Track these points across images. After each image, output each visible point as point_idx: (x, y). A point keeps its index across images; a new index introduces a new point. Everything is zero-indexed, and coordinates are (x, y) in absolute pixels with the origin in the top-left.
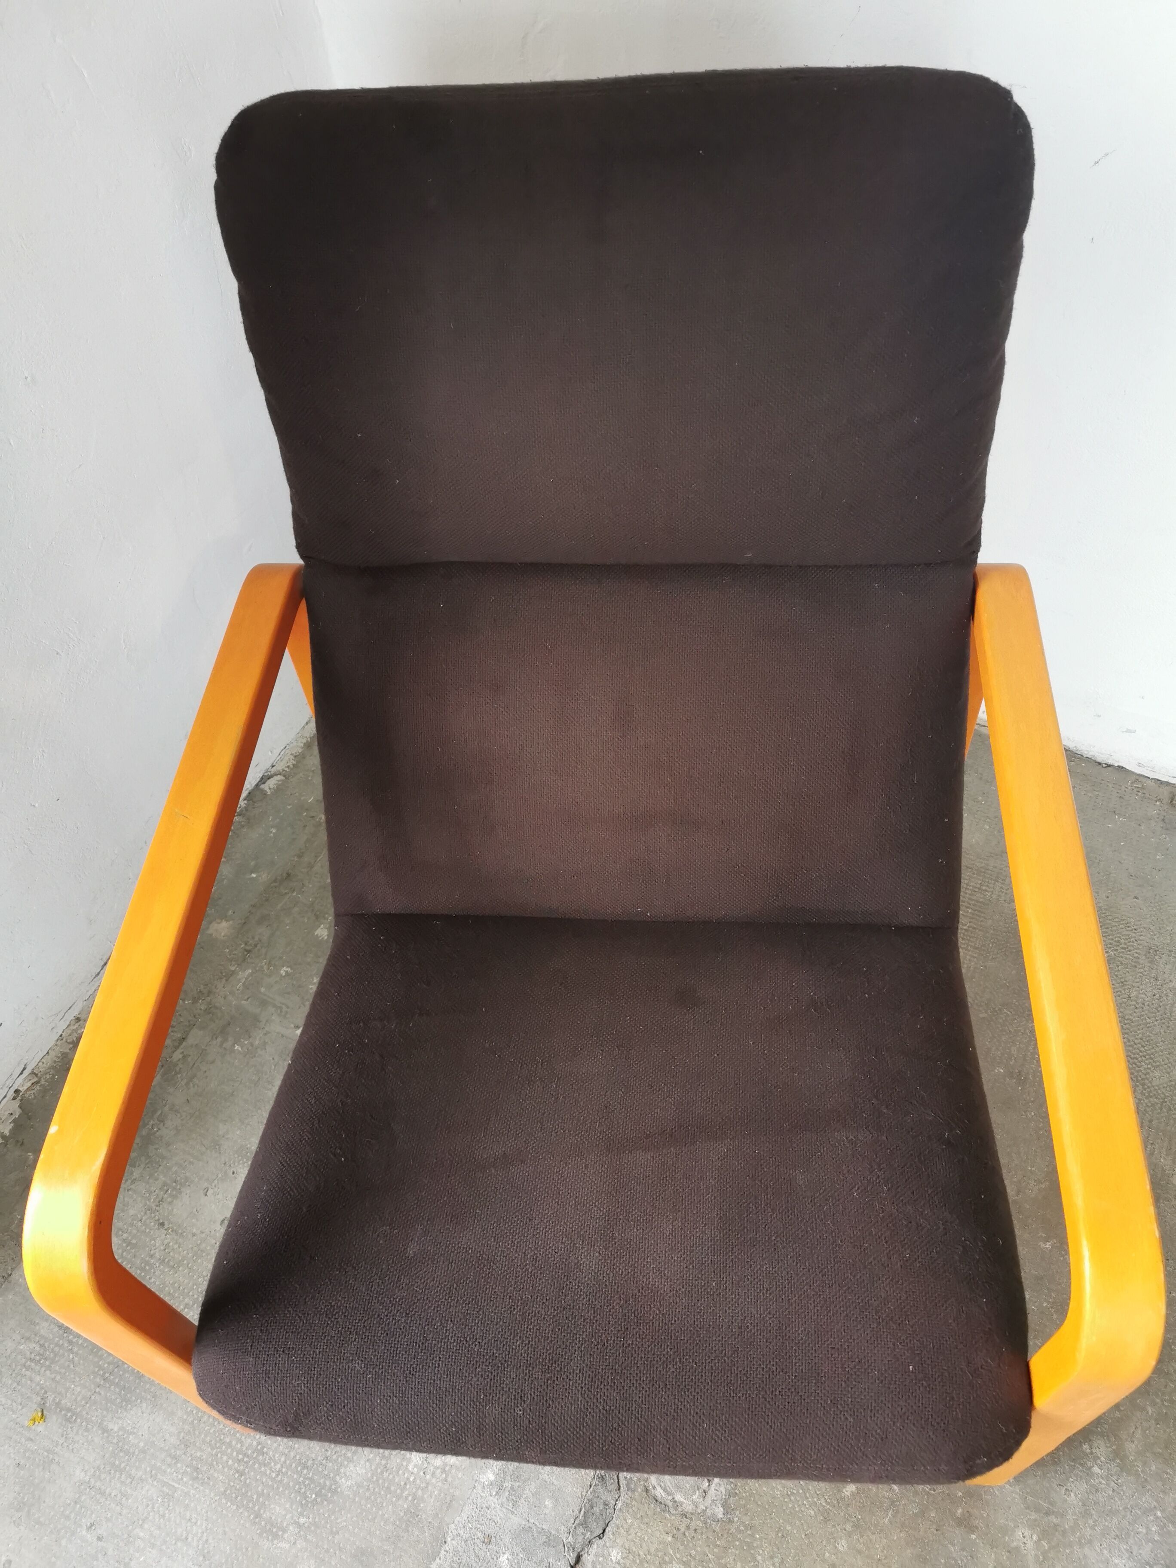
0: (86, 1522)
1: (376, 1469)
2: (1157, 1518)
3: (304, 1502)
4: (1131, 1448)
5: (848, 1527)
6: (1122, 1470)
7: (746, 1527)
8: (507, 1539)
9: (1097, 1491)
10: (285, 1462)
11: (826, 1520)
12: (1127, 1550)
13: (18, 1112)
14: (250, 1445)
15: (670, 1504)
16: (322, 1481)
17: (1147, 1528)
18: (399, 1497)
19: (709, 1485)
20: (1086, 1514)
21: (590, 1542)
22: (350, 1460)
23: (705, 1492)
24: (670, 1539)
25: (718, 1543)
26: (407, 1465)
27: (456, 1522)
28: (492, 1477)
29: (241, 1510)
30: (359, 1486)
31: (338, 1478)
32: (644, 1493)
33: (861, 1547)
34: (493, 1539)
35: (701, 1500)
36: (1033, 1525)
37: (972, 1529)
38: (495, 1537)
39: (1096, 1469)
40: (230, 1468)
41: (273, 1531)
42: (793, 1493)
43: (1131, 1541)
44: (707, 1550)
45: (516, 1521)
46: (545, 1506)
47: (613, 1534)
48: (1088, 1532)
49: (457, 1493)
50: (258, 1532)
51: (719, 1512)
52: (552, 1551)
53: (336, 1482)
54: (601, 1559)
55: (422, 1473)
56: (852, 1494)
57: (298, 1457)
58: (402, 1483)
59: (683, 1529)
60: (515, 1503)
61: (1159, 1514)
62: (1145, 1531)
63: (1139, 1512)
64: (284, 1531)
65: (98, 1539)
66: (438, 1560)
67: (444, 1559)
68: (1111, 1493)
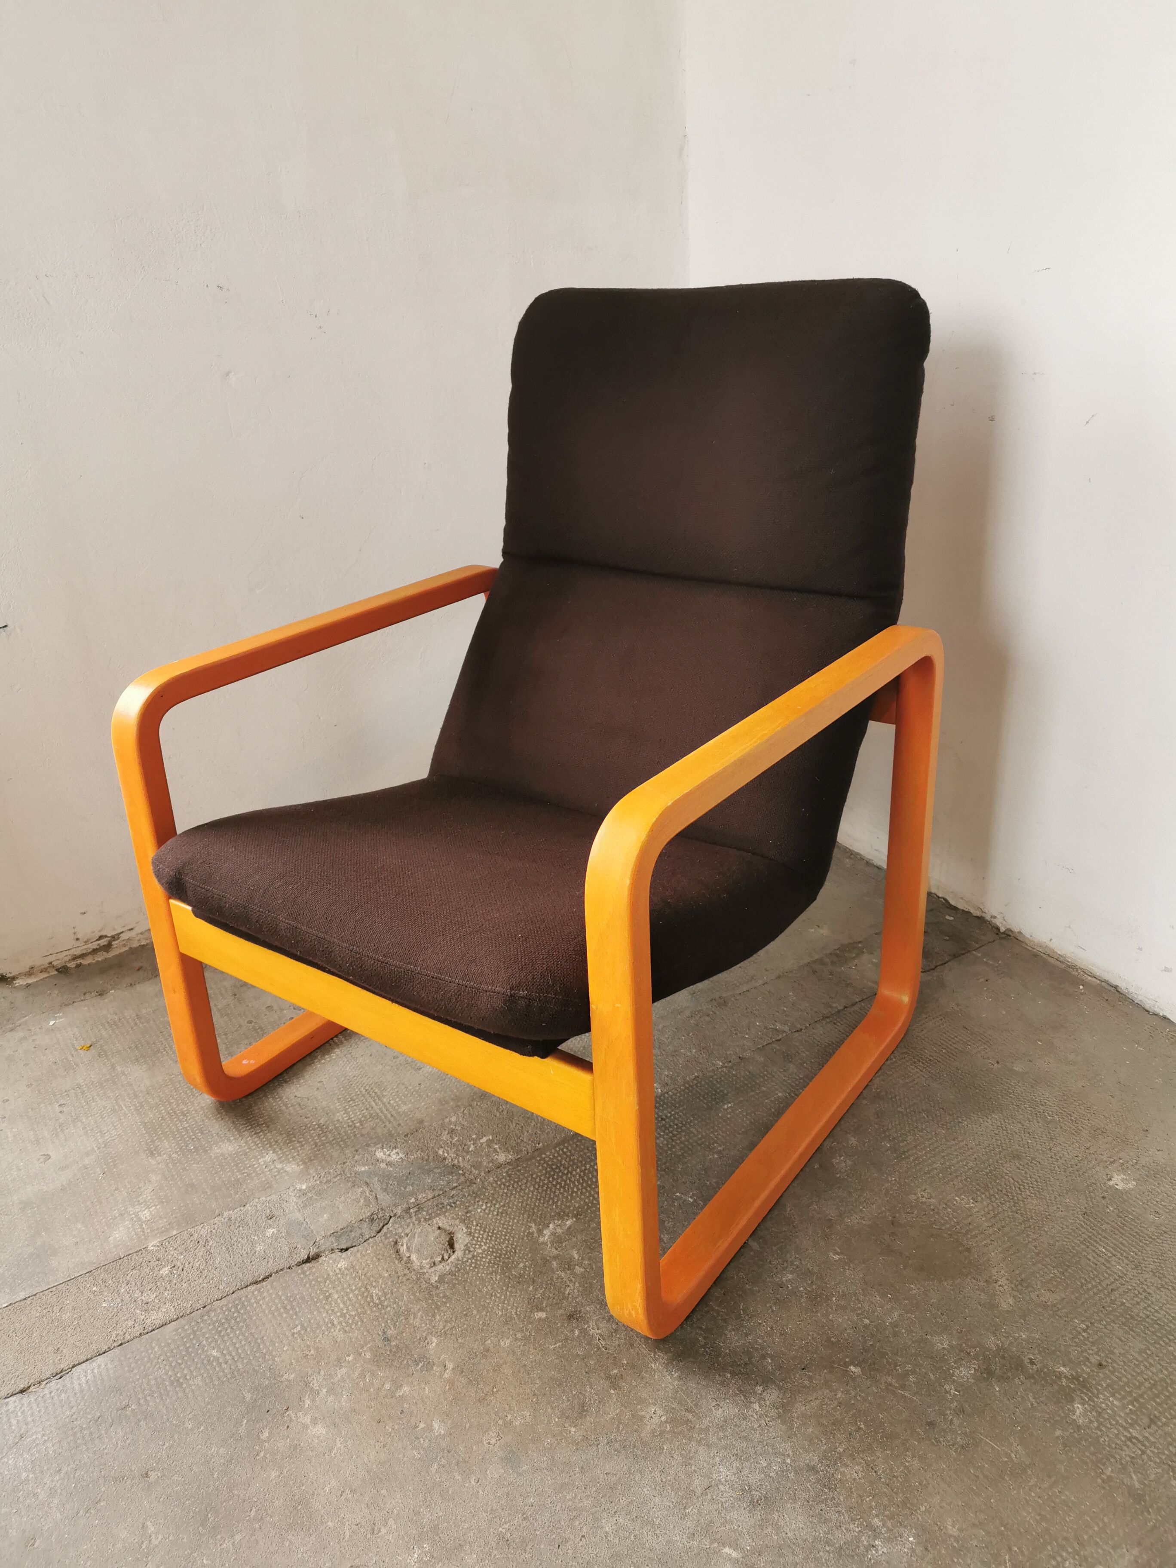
0: (62, 1102)
1: (240, 1153)
2: (784, 1462)
3: (184, 1148)
4: (800, 1408)
5: (519, 1335)
6: (779, 1417)
7: (445, 1296)
8: (282, 1222)
9: (745, 1419)
10: (192, 1126)
11: (506, 1323)
12: (738, 1468)
14: (182, 1109)
15: (405, 1259)
16: (204, 1143)
17: (769, 1464)
18: (239, 1171)
19: (440, 1262)
20: (722, 1428)
21: (332, 1250)
22: (229, 1140)
23: (434, 1264)
24: (386, 1275)
25: (417, 1294)
26: (260, 1159)
27: (261, 1199)
28: (304, 1187)
29: (146, 1135)
30: (222, 1155)
31: (214, 1146)
32: (393, 1243)
33: (518, 1351)
34: (274, 1218)
35: (428, 1266)
36: (669, 1410)
37: (614, 1386)
38: (277, 1218)
39: (756, 1406)
40: (160, 1114)
41: (154, 1152)
42: (496, 1295)
43: (747, 1464)
44: (406, 1293)
45: (298, 1216)
46: (322, 1217)
47: (351, 1253)
48: (713, 1439)
49: (275, 1186)
50: (145, 1149)
51: (434, 1279)
52: (304, 1243)
53: (211, 1147)
54: (331, 1262)
55: (264, 1166)
56: (540, 1319)
57: (202, 1127)
58: (248, 1166)
59: (399, 1274)
60: (305, 1207)
61: (788, 1461)
62: (765, 1465)
63: (771, 1451)
64: (159, 1155)
65: (61, 1112)
66: (231, 1212)
67: (234, 1214)
68: (756, 1426)
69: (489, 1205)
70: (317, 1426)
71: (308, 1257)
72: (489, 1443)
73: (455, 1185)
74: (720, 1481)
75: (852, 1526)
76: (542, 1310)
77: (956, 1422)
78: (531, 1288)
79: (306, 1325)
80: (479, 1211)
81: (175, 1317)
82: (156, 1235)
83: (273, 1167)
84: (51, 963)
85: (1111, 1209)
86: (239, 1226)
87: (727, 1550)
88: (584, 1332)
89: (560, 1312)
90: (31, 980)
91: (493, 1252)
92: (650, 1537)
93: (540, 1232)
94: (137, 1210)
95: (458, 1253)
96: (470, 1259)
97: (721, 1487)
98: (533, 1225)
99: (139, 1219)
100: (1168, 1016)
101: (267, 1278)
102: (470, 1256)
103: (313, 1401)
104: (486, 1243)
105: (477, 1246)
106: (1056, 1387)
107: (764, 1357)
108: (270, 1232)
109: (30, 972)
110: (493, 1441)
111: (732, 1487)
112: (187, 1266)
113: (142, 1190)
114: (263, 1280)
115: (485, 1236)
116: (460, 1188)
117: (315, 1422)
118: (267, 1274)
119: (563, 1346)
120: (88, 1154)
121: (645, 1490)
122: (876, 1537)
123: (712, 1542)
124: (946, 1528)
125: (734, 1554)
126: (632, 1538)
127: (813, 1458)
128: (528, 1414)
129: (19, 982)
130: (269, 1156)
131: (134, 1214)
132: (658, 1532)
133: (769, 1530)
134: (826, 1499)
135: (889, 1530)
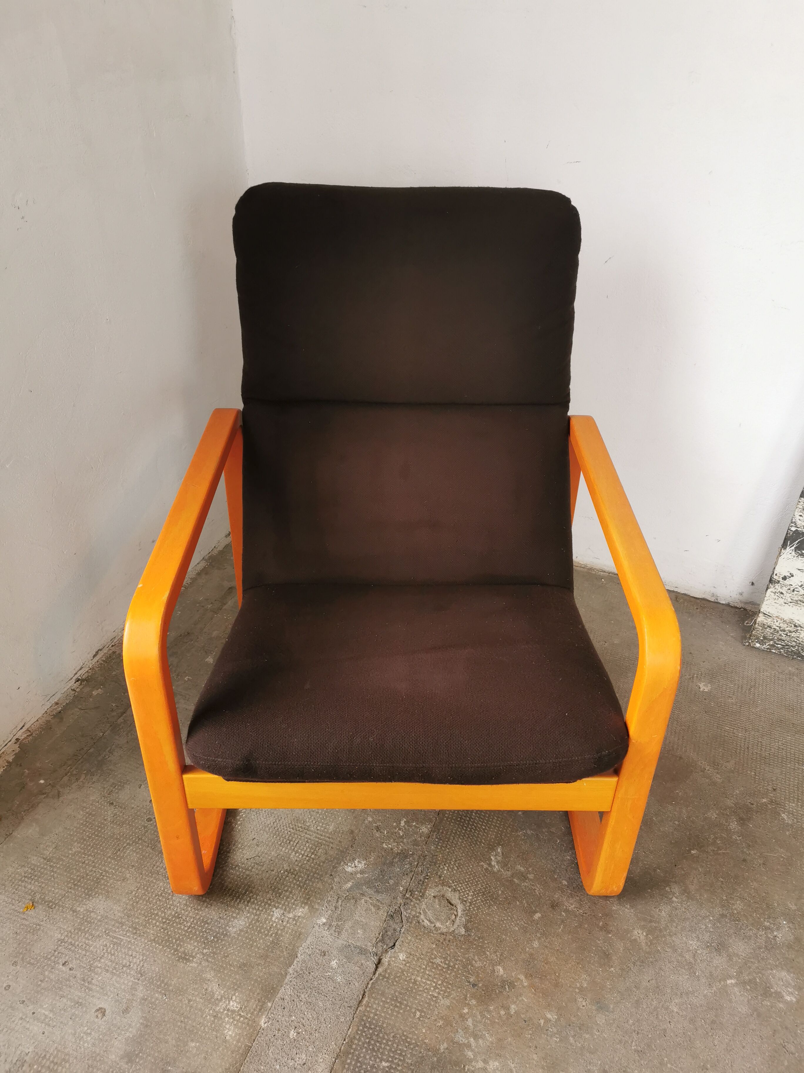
0: (62, 961)
1: (252, 921)
2: (710, 920)
3: (206, 942)
4: (692, 888)
5: (538, 935)
6: (688, 899)
7: (479, 938)
8: (335, 953)
9: (676, 909)
10: (193, 921)
11: (526, 932)
12: (695, 937)
13: (18, 750)
14: (171, 914)
15: (433, 929)
16: (217, 930)
17: (706, 925)
18: (266, 935)
19: (455, 918)
20: (672, 921)
21: (386, 951)
22: (233, 917)
23: (453, 921)
24: (434, 946)
25: (463, 947)
26: (272, 918)
27: (303, 946)
28: (324, 921)
29: (165, 949)
30: (241, 931)
31: (227, 928)
32: (417, 924)
33: (546, 944)
34: (327, 953)
35: (452, 925)
36: (643, 928)
37: (609, 932)
38: (328, 952)
39: (674, 899)
40: (158, 926)
41: (186, 958)
42: (505, 919)
43: (698, 932)
44: (457, 951)
45: (340, 942)
46: (358, 933)
47: (400, 946)
48: (674, 929)
49: (303, 931)
50: (177, 959)
51: (463, 931)
52: (364, 957)
53: (226, 930)
54: (393, 959)
55: (281, 922)
56: (539, 918)
57: (202, 918)
58: (268, 928)
59: (441, 941)
60: (339, 933)
62: (704, 927)
63: (700, 918)
64: (194, 957)
65: (70, 969)
66: (292, 966)
67: (296, 965)
68: (684, 910)
69: (447, 865)
70: (490, 1063)
71: (376, 965)
72: (583, 1006)
73: (416, 863)
74: (695, 949)
75: (760, 933)
76: (535, 912)
77: (752, 853)
78: (518, 903)
79: (420, 1008)
80: (445, 872)
81: (334, 1059)
82: (258, 1014)
83: (287, 919)
85: (713, 704)
86: (309, 973)
87: (729, 982)
88: (567, 911)
89: (545, 907)
91: (478, 894)
92: (696, 1000)
93: (490, 865)
94: (224, 1005)
95: (460, 908)
96: (470, 906)
97: (698, 952)
98: (482, 863)
99: (233, 1011)
101: (364, 994)
102: (468, 904)
103: (472, 1051)
104: (469, 891)
105: (466, 896)
106: (769, 811)
107: (655, 870)
108: (334, 963)
110: (584, 1004)
111: (703, 949)
112: (303, 1021)
113: (210, 989)
114: (362, 998)
115: (465, 887)
116: (420, 864)
117: (485, 1061)
118: (362, 993)
119: (565, 926)
120: (134, 988)
121: (671, 977)
122: (773, 932)
123: (720, 983)
124: (790, 908)
125: (733, 981)
126: (689, 1006)
127: (718, 911)
128: (585, 976)
130: (277, 913)
131: (224, 1010)
132: (696, 995)
133: (734, 958)
134: (741, 927)
135: (774, 924)
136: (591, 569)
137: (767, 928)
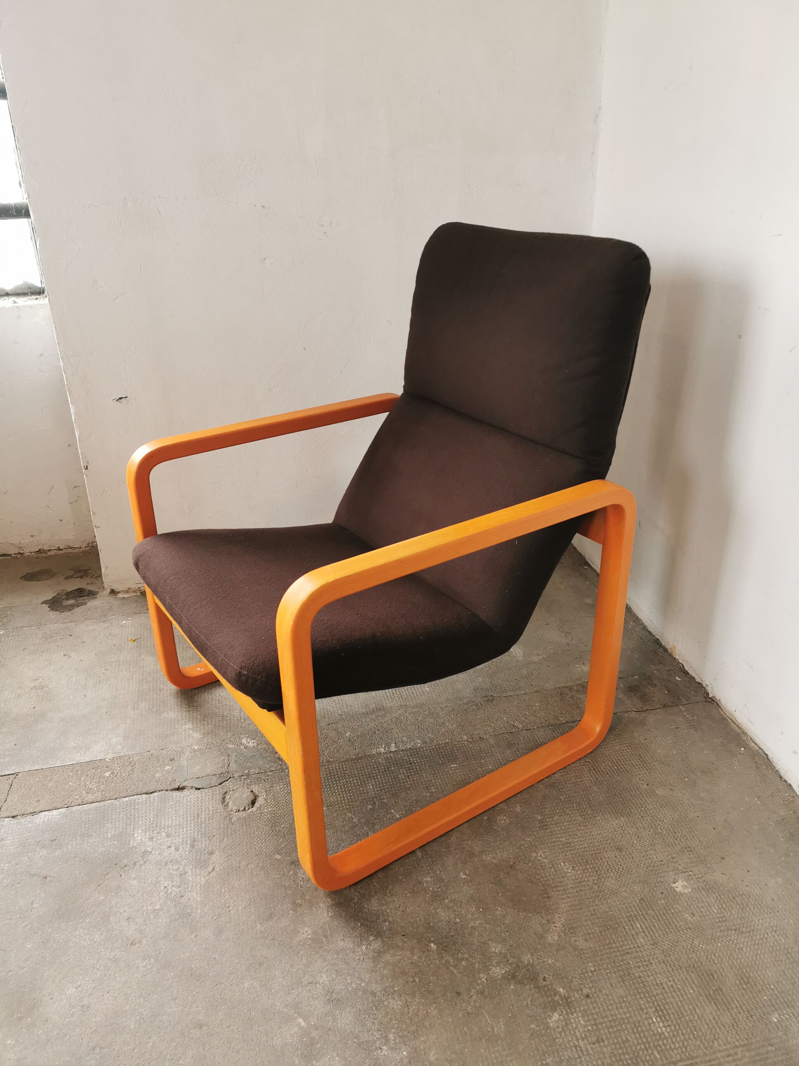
0: (107, 668)
1: (176, 720)
2: (360, 984)
3: (151, 709)
4: (388, 957)
5: (261, 864)
6: (372, 958)
7: (234, 830)
8: (176, 764)
9: (353, 952)
10: (161, 698)
11: (257, 855)
12: (333, 978)
15: (226, 803)
16: (161, 709)
17: (351, 983)
18: (170, 730)
19: (243, 810)
20: (338, 953)
21: (192, 787)
22: (174, 711)
23: (239, 810)
24: (211, 809)
25: (221, 825)
26: (183, 726)
27: (172, 749)
28: (196, 748)
29: (136, 697)
30: (167, 718)
32: (224, 793)
33: (254, 872)
35: (234, 811)
36: (315, 933)
37: (294, 910)
38: (174, 761)
39: (364, 947)
41: (135, 708)
42: (260, 838)
43: (339, 978)
44: (215, 823)
45: (185, 763)
46: (196, 767)
47: (200, 792)
48: (329, 957)
49: (183, 743)
50: (132, 704)
51: (234, 819)
52: (181, 779)
53: (163, 713)
54: (188, 793)
55: (183, 731)
56: (276, 859)
58: (176, 728)
59: (218, 811)
60: (191, 759)
61: (363, 984)
62: (349, 982)
63: (357, 975)
64: (137, 710)
65: (104, 673)
66: (155, 751)
68: (357, 959)
69: (285, 786)
71: (179, 787)
73: (273, 769)
74: (319, 981)
75: (376, 1033)
76: (280, 854)
77: (474, 998)
78: (281, 840)
80: (278, 788)
82: (113, 753)
83: (187, 732)
84: (139, 588)
85: (663, 902)
86: (154, 761)
87: (301, 1020)
88: (295, 874)
89: (289, 858)
90: (126, 596)
91: (272, 813)
92: (265, 998)
94: (111, 737)
95: (254, 809)
96: (259, 814)
97: (318, 985)
99: (110, 742)
100: (792, 785)
101: (153, 792)
102: (259, 812)
103: (140, 866)
104: (271, 807)
105: (266, 808)
106: (550, 999)
107: (385, 921)
108: (168, 767)
109: (127, 592)
111: (324, 987)
112: (119, 774)
113: (119, 727)
114: (151, 793)
115: (273, 803)
116: (275, 772)
118: (154, 790)
119: (280, 878)
120: (104, 700)
121: (277, 972)
122: (385, 1045)
123: (295, 1013)
124: (429, 1055)
125: (303, 1024)
126: (255, 995)
127: (377, 988)
128: (241, 909)
129: (120, 595)
130: (189, 726)
131: (109, 739)
132: (270, 997)
133: (330, 1018)
134: (371, 1013)
135: (395, 1043)
136: (745, 733)
137: (387, 1040)
